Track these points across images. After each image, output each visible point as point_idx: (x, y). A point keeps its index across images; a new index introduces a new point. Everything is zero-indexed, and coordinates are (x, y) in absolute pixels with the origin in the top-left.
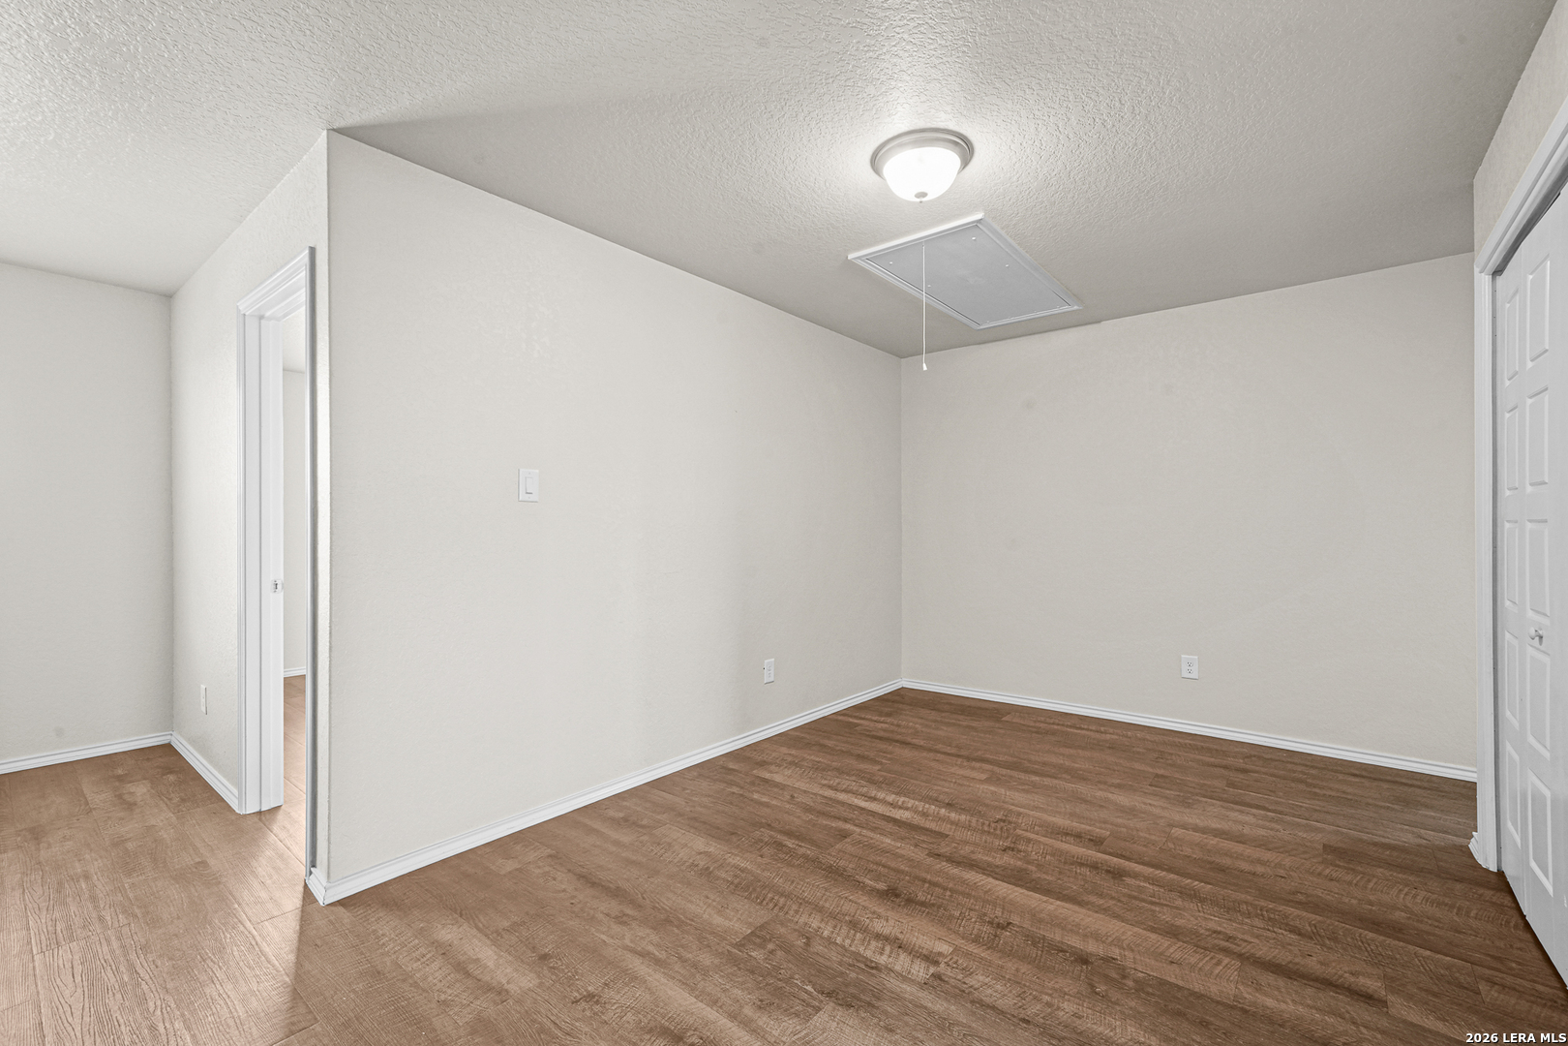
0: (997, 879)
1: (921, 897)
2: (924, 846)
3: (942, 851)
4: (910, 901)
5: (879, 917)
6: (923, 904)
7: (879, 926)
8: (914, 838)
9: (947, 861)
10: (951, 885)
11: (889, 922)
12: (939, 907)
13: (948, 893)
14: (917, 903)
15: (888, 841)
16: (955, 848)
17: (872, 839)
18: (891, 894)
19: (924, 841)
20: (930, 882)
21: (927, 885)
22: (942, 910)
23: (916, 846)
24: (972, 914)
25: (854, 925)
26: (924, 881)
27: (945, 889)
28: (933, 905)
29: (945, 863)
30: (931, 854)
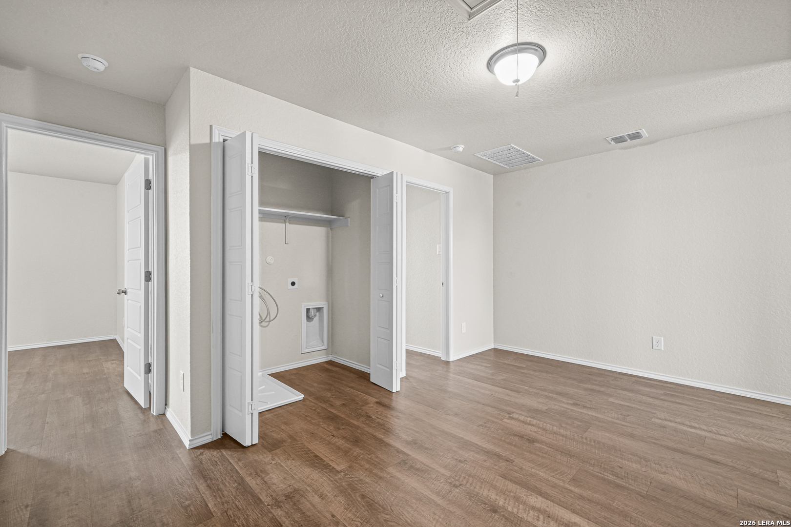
0: (477, 444)
1: (516, 439)
2: (516, 468)
3: (504, 464)
4: (522, 437)
5: (535, 432)
6: (516, 435)
7: (534, 429)
8: (524, 475)
9: (502, 456)
10: (501, 443)
11: (529, 430)
12: (507, 434)
13: (503, 439)
14: (518, 436)
15: (541, 474)
16: (496, 465)
17: (553, 477)
18: (532, 441)
19: (516, 471)
20: (512, 445)
21: (514, 444)
22: (507, 432)
23: (521, 469)
24: (493, 430)
25: (545, 430)
26: (515, 446)
27: (504, 441)
28: (510, 435)
29: (504, 455)
30: (512, 461)
